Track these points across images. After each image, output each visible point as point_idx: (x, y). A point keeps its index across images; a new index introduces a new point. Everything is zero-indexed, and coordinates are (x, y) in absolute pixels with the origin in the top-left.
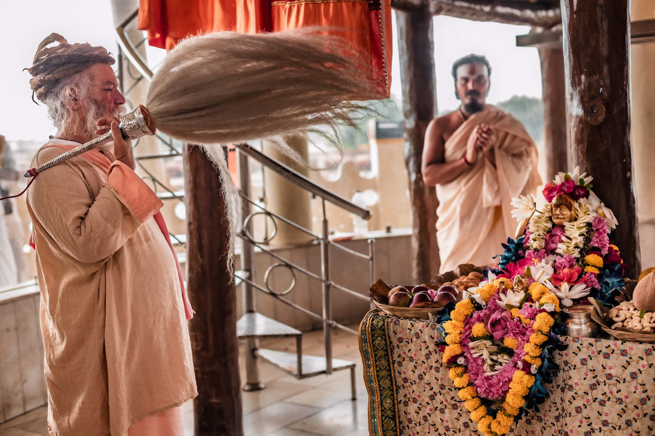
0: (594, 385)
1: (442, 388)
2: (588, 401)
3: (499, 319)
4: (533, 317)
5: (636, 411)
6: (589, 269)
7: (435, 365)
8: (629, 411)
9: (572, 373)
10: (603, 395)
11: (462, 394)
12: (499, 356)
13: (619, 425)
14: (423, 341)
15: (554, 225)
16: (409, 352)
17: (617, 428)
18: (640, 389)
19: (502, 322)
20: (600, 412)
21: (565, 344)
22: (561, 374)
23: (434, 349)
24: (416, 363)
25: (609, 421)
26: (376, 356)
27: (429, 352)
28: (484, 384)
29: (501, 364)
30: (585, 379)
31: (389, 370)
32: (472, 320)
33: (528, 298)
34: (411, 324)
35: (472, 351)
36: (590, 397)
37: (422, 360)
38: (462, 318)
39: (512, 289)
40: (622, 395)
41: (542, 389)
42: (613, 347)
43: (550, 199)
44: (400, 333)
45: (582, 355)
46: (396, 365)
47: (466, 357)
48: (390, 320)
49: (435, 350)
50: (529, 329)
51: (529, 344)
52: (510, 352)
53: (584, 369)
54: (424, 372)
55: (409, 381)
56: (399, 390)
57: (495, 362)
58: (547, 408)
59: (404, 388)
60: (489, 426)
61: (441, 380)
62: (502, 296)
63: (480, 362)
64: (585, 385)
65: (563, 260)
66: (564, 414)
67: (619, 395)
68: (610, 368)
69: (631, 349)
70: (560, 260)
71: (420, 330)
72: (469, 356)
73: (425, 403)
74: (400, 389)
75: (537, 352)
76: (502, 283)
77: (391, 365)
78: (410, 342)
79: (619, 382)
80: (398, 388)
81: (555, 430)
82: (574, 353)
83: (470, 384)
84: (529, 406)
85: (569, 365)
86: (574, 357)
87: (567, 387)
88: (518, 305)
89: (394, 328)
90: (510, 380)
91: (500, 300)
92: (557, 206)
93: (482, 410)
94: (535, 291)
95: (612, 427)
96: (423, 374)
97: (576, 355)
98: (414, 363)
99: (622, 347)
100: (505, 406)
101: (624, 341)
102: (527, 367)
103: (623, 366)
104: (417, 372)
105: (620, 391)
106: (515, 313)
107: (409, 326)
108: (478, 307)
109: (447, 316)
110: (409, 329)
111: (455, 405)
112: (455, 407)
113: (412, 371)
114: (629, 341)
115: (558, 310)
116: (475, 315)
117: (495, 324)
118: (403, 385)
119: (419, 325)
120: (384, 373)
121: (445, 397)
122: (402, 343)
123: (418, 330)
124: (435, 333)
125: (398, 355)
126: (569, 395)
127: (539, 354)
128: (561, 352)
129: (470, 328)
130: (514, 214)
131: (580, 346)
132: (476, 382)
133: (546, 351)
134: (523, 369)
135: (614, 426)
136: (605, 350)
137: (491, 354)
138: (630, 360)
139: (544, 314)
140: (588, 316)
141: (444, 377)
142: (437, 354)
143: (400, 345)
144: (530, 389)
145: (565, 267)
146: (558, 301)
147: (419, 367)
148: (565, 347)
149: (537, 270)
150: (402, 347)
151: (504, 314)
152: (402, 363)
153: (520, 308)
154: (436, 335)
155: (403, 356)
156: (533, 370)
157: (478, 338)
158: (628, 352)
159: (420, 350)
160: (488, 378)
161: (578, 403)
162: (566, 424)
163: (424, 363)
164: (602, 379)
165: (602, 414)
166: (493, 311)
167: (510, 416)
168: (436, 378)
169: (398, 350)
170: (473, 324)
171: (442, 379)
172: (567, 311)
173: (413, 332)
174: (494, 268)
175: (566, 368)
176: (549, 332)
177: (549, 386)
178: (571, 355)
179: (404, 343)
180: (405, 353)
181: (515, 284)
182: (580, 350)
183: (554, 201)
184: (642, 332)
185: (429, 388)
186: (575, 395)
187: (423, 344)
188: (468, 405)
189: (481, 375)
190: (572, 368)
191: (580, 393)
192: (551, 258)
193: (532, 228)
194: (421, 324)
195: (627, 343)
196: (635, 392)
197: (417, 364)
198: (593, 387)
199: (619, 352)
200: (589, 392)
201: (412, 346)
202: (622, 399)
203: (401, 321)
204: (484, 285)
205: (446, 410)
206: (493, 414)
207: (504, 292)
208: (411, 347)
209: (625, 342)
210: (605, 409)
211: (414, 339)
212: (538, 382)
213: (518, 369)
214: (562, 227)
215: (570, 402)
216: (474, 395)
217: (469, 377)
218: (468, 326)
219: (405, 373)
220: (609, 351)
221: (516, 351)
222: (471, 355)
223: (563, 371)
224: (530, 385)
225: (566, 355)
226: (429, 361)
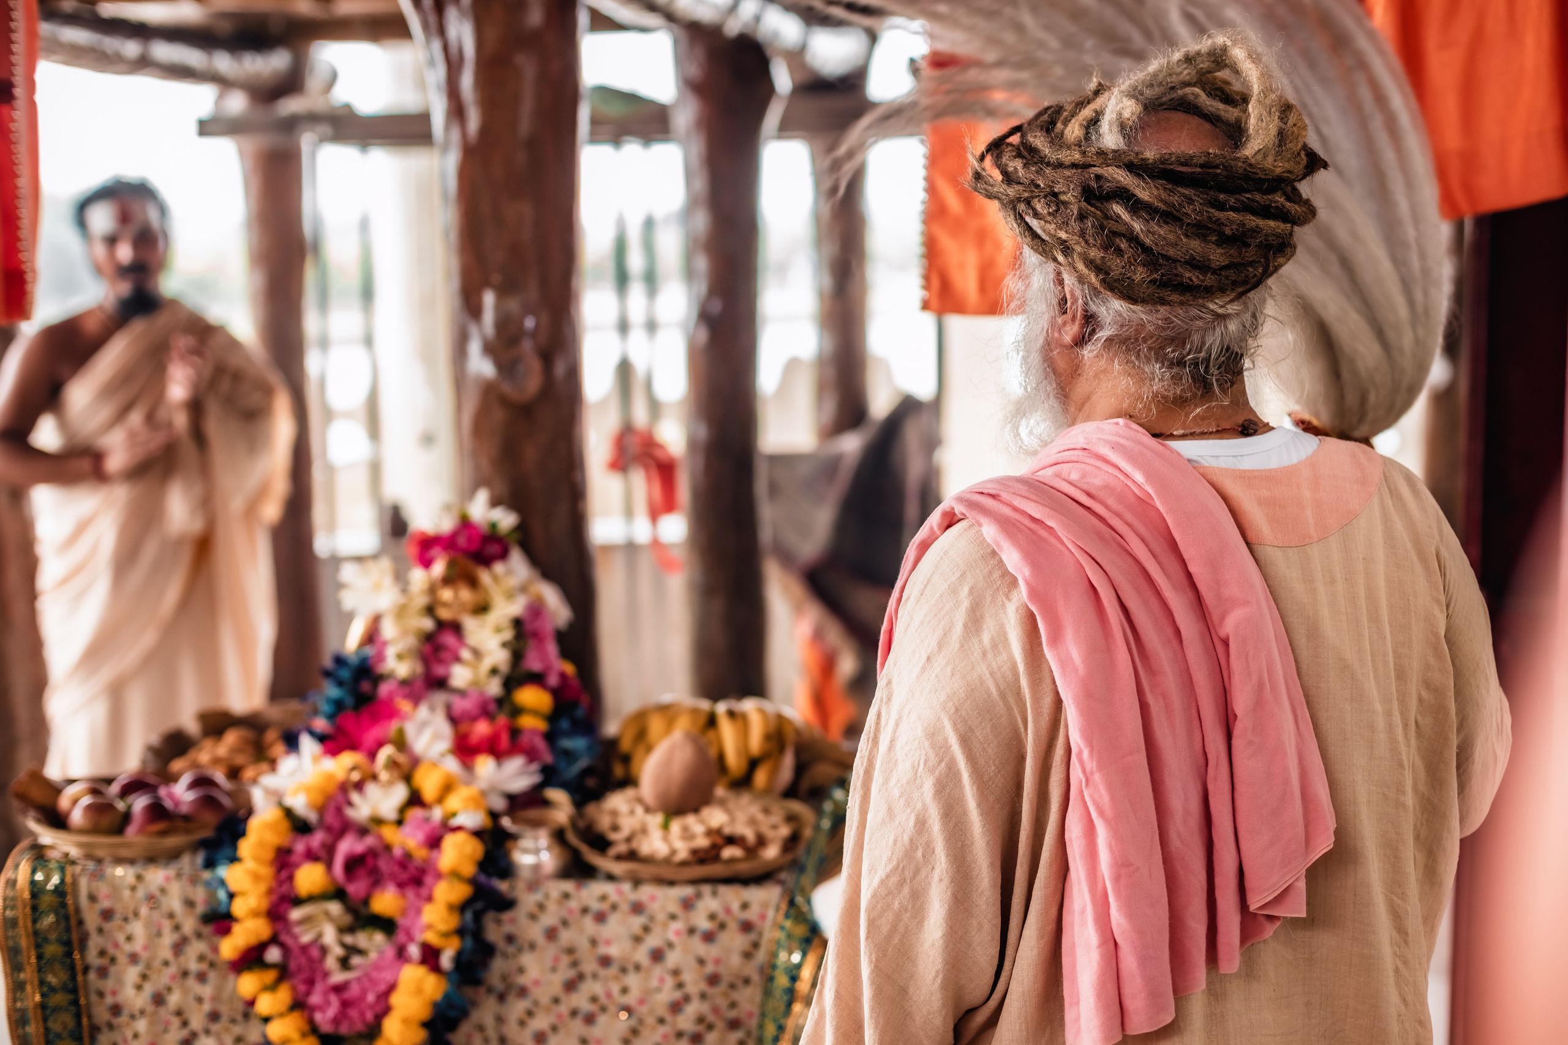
0: (574, 982)
1: (212, 1021)
2: (560, 1016)
3: (361, 856)
4: (434, 842)
5: (661, 1029)
6: (528, 722)
7: (194, 966)
8: (646, 1030)
9: (527, 960)
10: (591, 1001)
11: (277, 1030)
12: (361, 936)
14: (166, 912)
15: (442, 625)
16: (127, 941)
18: (670, 982)
19: (370, 861)
20: (585, 1036)
21: (509, 899)
22: (498, 966)
23: (197, 930)
24: (147, 967)
26: (40, 957)
27: (183, 937)
28: (329, 1003)
29: (360, 952)
30: (555, 970)
31: (74, 991)
32: (295, 859)
33: (415, 800)
34: (137, 873)
35: (298, 931)
36: (564, 1010)
37: (161, 959)
38: (269, 855)
39: (376, 779)
40: (632, 996)
41: (458, 1001)
42: (614, 897)
43: (427, 565)
44: (105, 899)
45: (549, 919)
46: (92, 976)
47: (283, 946)
48: (78, 869)
49: (200, 933)
50: (431, 872)
51: (432, 905)
52: (387, 925)
53: (550, 951)
54: (166, 987)
55: (125, 1012)
56: (98, 1035)
57: (353, 950)
59: (111, 1029)
61: (212, 1002)
62: (354, 796)
63: (316, 955)
64: (555, 983)
65: (466, 704)
67: (625, 1000)
68: (608, 943)
69: (653, 898)
70: (461, 705)
71: (160, 888)
72: (289, 943)
74: (100, 1032)
75: (453, 922)
76: (349, 768)
77: (80, 978)
78: (131, 918)
79: (626, 972)
80: (95, 1030)
82: (530, 916)
83: (297, 1005)
85: (518, 943)
86: (530, 925)
87: (513, 990)
88: (393, 816)
89: (89, 886)
90: (392, 988)
91: (350, 805)
92: (448, 580)
94: (429, 784)
96: (164, 991)
97: (536, 920)
98: (139, 968)
99: (634, 896)
101: (637, 882)
102: (430, 956)
103: (635, 938)
104: (149, 989)
105: (627, 990)
106: (390, 834)
107: (131, 879)
108: (299, 826)
109: (227, 851)
110: (130, 888)
113: (135, 986)
114: (648, 882)
115: (488, 823)
117: (354, 864)
118: (109, 1023)
119: (157, 876)
120: (59, 999)
122: (110, 923)
123: (155, 887)
124: (200, 895)
125: (98, 952)
126: (517, 1008)
127: (456, 927)
128: (499, 917)
129: (291, 878)
130: (349, 600)
131: (543, 900)
133: (469, 916)
134: (423, 963)
136: (596, 906)
137: (343, 930)
138: (651, 923)
139: (459, 836)
140: (559, 836)
141: (217, 994)
142: (205, 942)
143: (107, 926)
144: (437, 1004)
146: (483, 804)
147: (154, 976)
148: (506, 904)
149: (419, 732)
150: (110, 930)
151: (368, 841)
152: (107, 971)
153: (400, 822)
154: (202, 897)
155: (112, 951)
156: (446, 960)
157: (311, 899)
158: (647, 906)
159: (159, 935)
160: (339, 989)
161: (540, 1023)
163: (168, 964)
164: (589, 966)
165: (589, 1041)
166: (340, 835)
168: (197, 998)
169: (100, 938)
170: (297, 866)
171: (213, 997)
172: (505, 823)
173: (141, 893)
174: (313, 725)
176: (475, 876)
178: (524, 921)
179: (117, 921)
180: (116, 945)
181: (385, 768)
182: (543, 909)
183: (437, 569)
184: (667, 861)
185: (178, 1024)
186: (533, 1008)
187: (166, 920)
189: (322, 983)
190: (527, 948)
191: (544, 998)
192: (440, 698)
193: (389, 630)
194: (161, 872)
195: (644, 887)
196: (659, 990)
197: (149, 970)
198: (570, 986)
199: (628, 907)
200: (563, 999)
201: (138, 929)
203: (108, 870)
207: (359, 786)
208: (133, 932)
209: (639, 885)
211: (144, 911)
212: (453, 989)
213: (411, 962)
214: (456, 628)
215: (522, 1023)
216: (306, 1027)
217: (294, 989)
218: (284, 874)
219: (114, 993)
220: (604, 907)
221: (401, 921)
222: (295, 937)
223: (505, 955)
224: (438, 996)
225: (513, 921)
226: (182, 959)
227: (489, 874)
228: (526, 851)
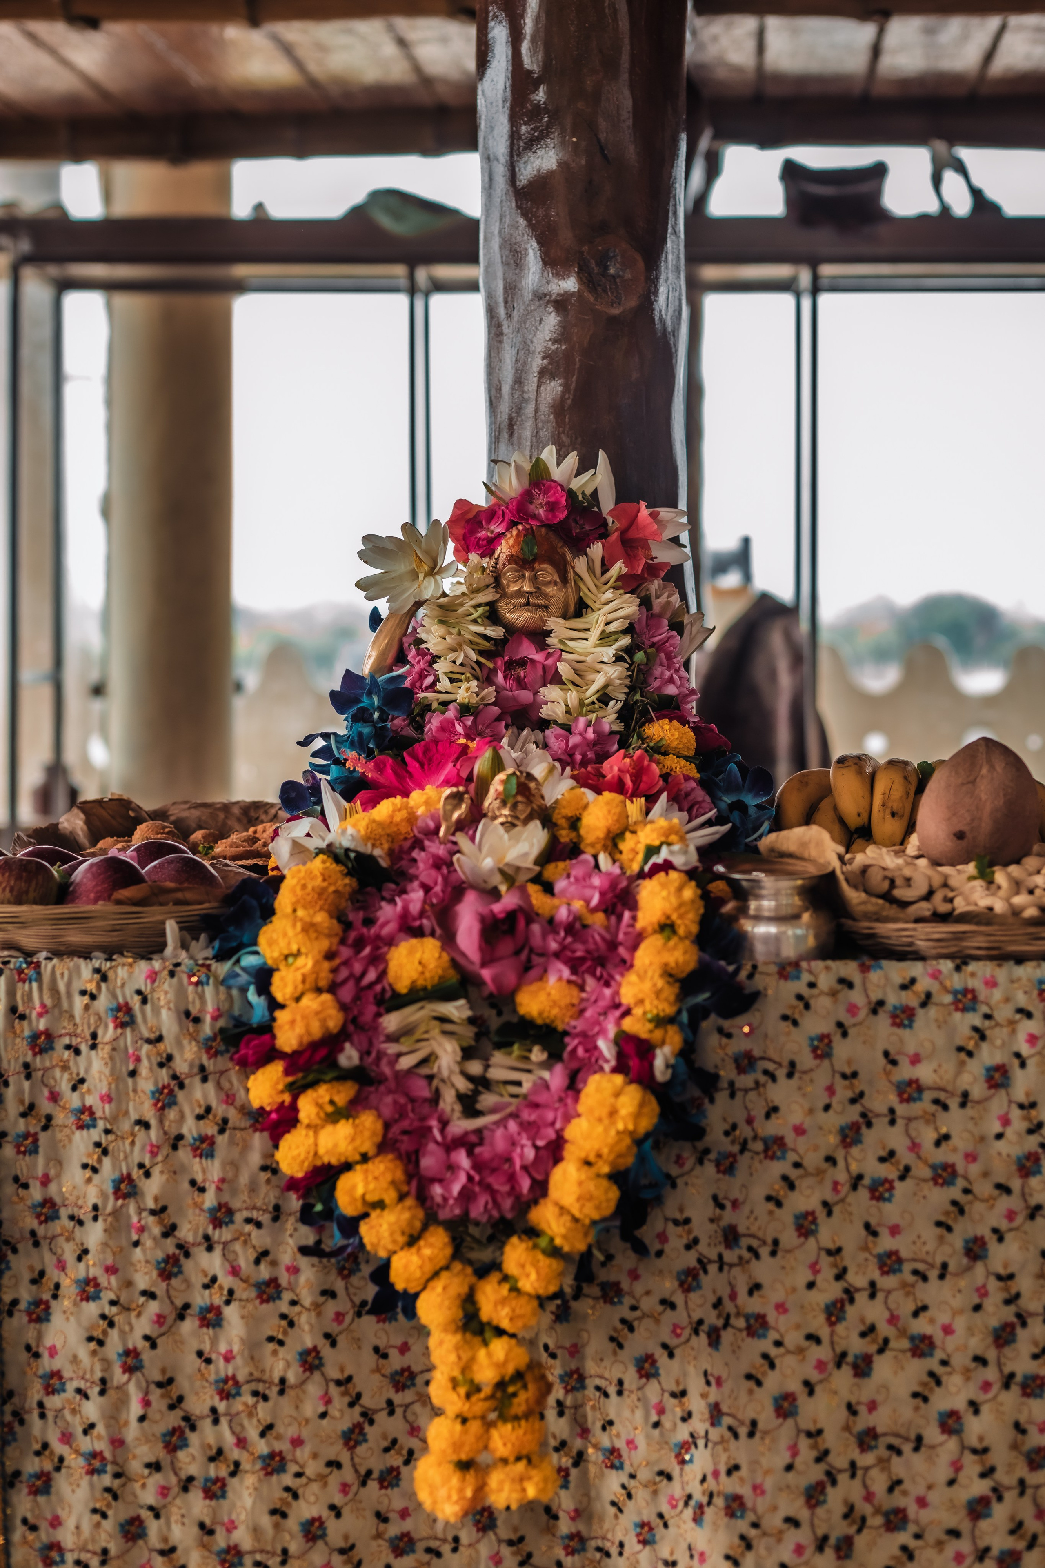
0: (855, 1128)
1: (217, 1223)
2: (835, 1186)
4: (619, 899)
5: (1005, 1203)
6: (671, 765)
7: (190, 1128)
8: (978, 1208)
10: (882, 1160)
12: (497, 1058)
13: (939, 1261)
14: (146, 1034)
16: (74, 1088)
17: (933, 1274)
18: (1018, 1122)
20: (873, 1222)
21: (747, 991)
23: (197, 1062)
24: (107, 1132)
25: (904, 1254)
27: (175, 1077)
30: (827, 1108)
32: (384, 930)
34: (97, 971)
36: (841, 1175)
37: (134, 1116)
39: (490, 817)
40: (955, 1150)
42: (924, 984)
44: (40, 1015)
45: (816, 1023)
49: (202, 1068)
51: (634, 973)
52: (544, 1037)
53: (822, 1076)
54: (141, 1166)
55: (64, 1213)
56: (10, 1256)
59: (36, 1244)
61: (219, 1189)
62: (463, 842)
63: (423, 1087)
66: (734, 1254)
67: (942, 1155)
68: (916, 1060)
70: (565, 740)
71: (139, 992)
73: (137, 1294)
74: (15, 1251)
75: (671, 1002)
78: (84, 1048)
79: (945, 1107)
80: (7, 1246)
81: (675, 1326)
82: (785, 1018)
85: (765, 1065)
86: (788, 1034)
87: (757, 1146)
88: (530, 869)
95: (915, 1272)
96: (136, 1173)
97: (795, 1023)
98: (95, 1134)
99: (957, 981)
101: (962, 961)
102: (634, 1058)
103: (960, 1049)
104: (109, 1169)
105: (946, 1137)
107: (86, 980)
109: (254, 927)
110: (83, 993)
111: (273, 1282)
113: (85, 1166)
114: (977, 958)
116: (382, 910)
118: (33, 1233)
119: (134, 972)
121: (231, 1257)
122: (46, 1057)
123: (129, 991)
124: (208, 1001)
125: (22, 1109)
126: (766, 1174)
127: (674, 1012)
128: (726, 1024)
129: (378, 960)
131: (806, 992)
133: (685, 1013)
134: (620, 1072)
135: (921, 1267)
136: (894, 999)
137: (465, 1053)
138: (987, 1023)
139: (665, 878)
141: (230, 1175)
142: (210, 1086)
147: (118, 1147)
150: (46, 1070)
152: (36, 1141)
154: (210, 1007)
155: (46, 1106)
156: (662, 1065)
158: (982, 996)
159: (133, 1074)
160: (467, 1142)
161: (804, 1198)
163: (146, 1125)
164: (881, 1100)
165: (879, 1229)
168: (193, 1183)
169: (27, 1084)
170: (387, 944)
171: (223, 1180)
173: (103, 1003)
178: (776, 1027)
179: (59, 1052)
180: (54, 1097)
182: (807, 1006)
185: (157, 1231)
186: (793, 1174)
187: (146, 1047)
189: (439, 1133)
190: (781, 1073)
191: (813, 1160)
194: (143, 967)
195: (972, 967)
196: (999, 1136)
197: (111, 1137)
198: (850, 1135)
199: (948, 999)
200: (840, 1156)
202: (953, 1166)
203: (47, 967)
208: (87, 1071)
209: (966, 963)
210: (891, 1212)
211: (108, 1033)
213: (600, 1073)
215: (772, 1201)
218: (363, 954)
219: (46, 1181)
220: (910, 999)
223: (734, 1091)
225: (752, 1030)
226: (172, 1114)
228: (762, 918)
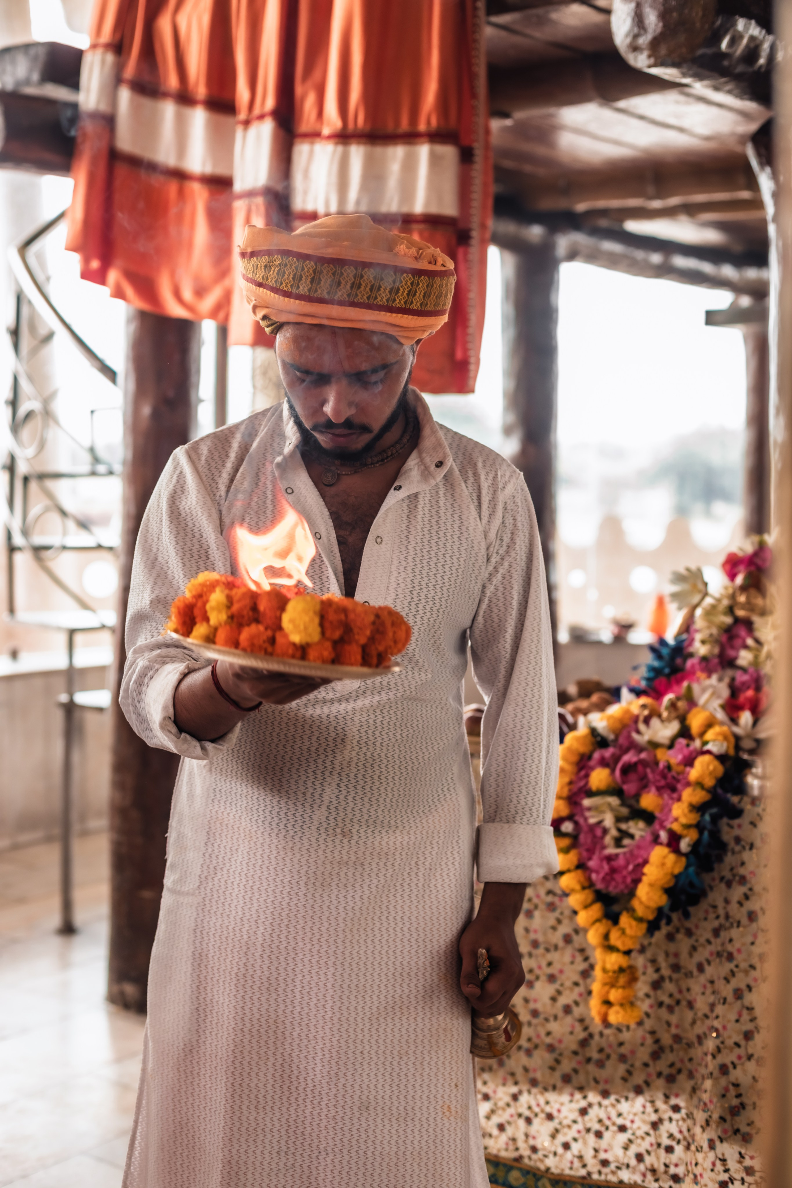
3: (636, 764)
4: (689, 762)
9: (748, 856)
11: (565, 881)
12: (631, 824)
15: (737, 620)
19: (640, 768)
21: (739, 809)
22: (729, 859)
28: (602, 867)
29: (632, 837)
32: (592, 763)
33: (685, 732)
35: (588, 814)
38: (575, 758)
39: (659, 716)
41: (695, 880)
43: (732, 576)
47: (576, 824)
50: (683, 781)
51: (679, 804)
52: (648, 817)
57: (625, 834)
58: (701, 915)
60: (606, 936)
62: (642, 727)
63: (599, 832)
65: (745, 678)
66: (727, 924)
70: (741, 678)
72: (581, 821)
75: (693, 818)
76: (644, 706)
81: (712, 952)
82: (751, 823)
83: (581, 866)
84: (674, 907)
85: (743, 843)
86: (751, 830)
87: (737, 878)
88: (666, 742)
90: (646, 862)
91: (638, 732)
92: (743, 588)
93: (597, 910)
94: (696, 722)
100: (635, 903)
106: (663, 756)
108: (600, 741)
111: (553, 902)
112: (551, 907)
115: (732, 752)
116: (596, 755)
117: (627, 770)
127: (694, 822)
128: (731, 822)
129: (587, 776)
131: (761, 812)
132: (592, 864)
133: (707, 817)
134: (669, 845)
137: (619, 819)
139: (707, 758)
144: (677, 877)
145: (748, 688)
146: (732, 740)
148: (738, 814)
149: (704, 690)
151: (643, 755)
153: (670, 747)
156: (684, 845)
157: (599, 792)
160: (610, 859)
162: (731, 940)
166: (626, 751)
167: (640, 920)
170: (592, 769)
172: (746, 757)
174: (633, 683)
175: (737, 848)
176: (714, 787)
177: (707, 878)
178: (746, 826)
181: (667, 708)
182: (761, 819)
183: (739, 579)
186: (749, 892)
188: (574, 901)
189: (600, 853)
192: (727, 672)
193: (699, 622)
204: (614, 710)
205: (537, 914)
206: (613, 918)
207: (647, 721)
212: (691, 870)
213: (661, 844)
214: (748, 625)
215: (740, 904)
216: (586, 884)
217: (580, 854)
218: (583, 773)
221: (657, 814)
222: (586, 819)
223: (733, 852)
224: (677, 871)
225: (740, 826)
227: (726, 791)
228: (756, 776)
